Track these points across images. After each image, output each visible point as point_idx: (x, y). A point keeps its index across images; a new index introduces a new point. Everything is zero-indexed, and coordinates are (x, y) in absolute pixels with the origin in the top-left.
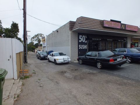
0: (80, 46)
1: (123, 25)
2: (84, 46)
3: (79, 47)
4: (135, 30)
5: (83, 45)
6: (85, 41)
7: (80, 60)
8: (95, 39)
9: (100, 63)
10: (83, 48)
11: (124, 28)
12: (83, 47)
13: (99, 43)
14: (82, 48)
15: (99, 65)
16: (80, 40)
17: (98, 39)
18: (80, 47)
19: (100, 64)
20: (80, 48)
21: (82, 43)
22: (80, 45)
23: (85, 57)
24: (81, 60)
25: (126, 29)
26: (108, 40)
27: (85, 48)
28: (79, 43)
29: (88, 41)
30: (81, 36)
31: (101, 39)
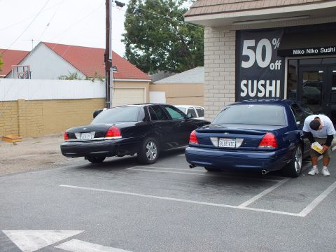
0: (246, 86)
2: (264, 86)
5: (262, 82)
6: (273, 61)
10: (260, 95)
12: (261, 88)
14: (252, 95)
16: (247, 58)
18: (243, 88)
20: (243, 95)
21: (257, 73)
22: (244, 82)
27: (270, 92)
28: (240, 74)
29: (288, 60)
30: (251, 43)
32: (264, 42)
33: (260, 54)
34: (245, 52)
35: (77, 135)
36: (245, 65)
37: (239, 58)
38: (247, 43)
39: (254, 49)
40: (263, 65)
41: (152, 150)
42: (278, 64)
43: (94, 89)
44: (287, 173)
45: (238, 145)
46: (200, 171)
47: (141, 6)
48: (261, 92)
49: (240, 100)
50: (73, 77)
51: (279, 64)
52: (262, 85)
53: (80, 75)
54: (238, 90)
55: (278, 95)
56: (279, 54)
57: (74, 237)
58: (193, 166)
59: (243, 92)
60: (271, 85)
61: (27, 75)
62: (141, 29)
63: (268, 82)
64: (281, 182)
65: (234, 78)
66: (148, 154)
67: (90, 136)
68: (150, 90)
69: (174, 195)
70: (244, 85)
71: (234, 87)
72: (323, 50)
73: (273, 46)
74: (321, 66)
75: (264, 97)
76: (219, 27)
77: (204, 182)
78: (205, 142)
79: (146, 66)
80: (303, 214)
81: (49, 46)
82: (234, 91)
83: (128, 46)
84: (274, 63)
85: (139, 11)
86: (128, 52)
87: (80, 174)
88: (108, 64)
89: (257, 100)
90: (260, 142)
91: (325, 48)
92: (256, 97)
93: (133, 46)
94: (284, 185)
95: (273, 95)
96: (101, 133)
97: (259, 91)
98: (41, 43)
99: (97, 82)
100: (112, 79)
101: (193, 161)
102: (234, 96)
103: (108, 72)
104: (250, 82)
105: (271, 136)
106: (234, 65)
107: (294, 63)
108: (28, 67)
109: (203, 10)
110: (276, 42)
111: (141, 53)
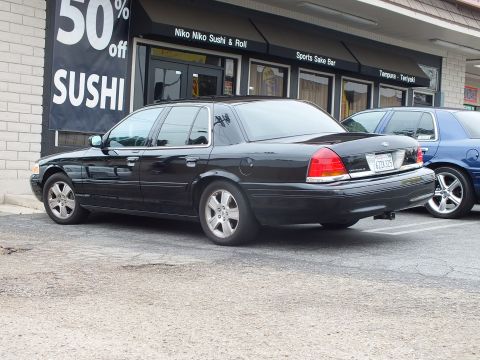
0: (65, 81)
2: (98, 86)
3: (49, 90)
5: (94, 78)
6: (115, 40)
7: (55, 188)
8: (197, 36)
9: (226, 196)
10: (91, 104)
12: (93, 91)
13: (229, 72)
14: (76, 102)
15: (221, 213)
16: (68, 25)
17: (220, 40)
18: (60, 86)
19: (232, 204)
20: (58, 100)
21: (84, 59)
22: (61, 73)
23: (99, 153)
24: (67, 189)
26: (300, 57)
27: (108, 99)
28: (55, 57)
29: (138, 44)
31: (243, 45)
34: (66, 10)
36: (65, 38)
39: (83, 8)
40: (99, 43)
48: (92, 98)
51: (125, 48)
52: (94, 84)
55: (120, 108)
59: (59, 94)
60: (109, 86)
63: (105, 79)
65: (41, 62)
70: (62, 79)
71: (41, 81)
72: (213, 39)
73: (116, 12)
75: (98, 109)
82: (41, 91)
84: (117, 44)
91: (216, 36)
95: (113, 107)
97: (88, 95)
102: (40, 100)
104: (73, 74)
106: (43, 34)
110: (121, 7)
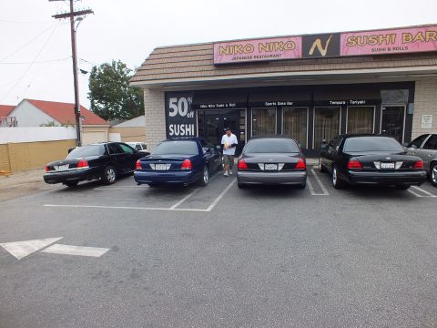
0: (173, 128)
1: (318, 43)
2: (184, 128)
4: (412, 49)
5: (183, 125)
6: (189, 112)
8: (211, 106)
10: (182, 134)
11: (324, 53)
12: (183, 130)
14: (177, 134)
16: (172, 110)
17: (222, 105)
18: (171, 130)
20: (171, 134)
21: (179, 120)
22: (171, 126)
25: (341, 54)
26: (268, 104)
27: (188, 132)
28: (169, 121)
29: (198, 111)
30: (174, 100)
31: (234, 105)
32: (183, 99)
33: (180, 108)
34: (171, 106)
35: (56, 167)
36: (171, 114)
37: (168, 110)
38: (173, 100)
39: (176, 104)
40: (182, 114)
41: (111, 175)
42: (192, 114)
43: (68, 133)
44: (200, 184)
45: (168, 168)
46: (145, 187)
47: (100, 73)
49: (169, 138)
50: (51, 125)
53: (56, 123)
54: (168, 131)
55: (193, 134)
56: (193, 107)
57: (56, 243)
58: (140, 184)
59: (171, 132)
60: (188, 127)
61: (15, 124)
62: (101, 89)
63: (186, 125)
64: (197, 190)
65: (165, 123)
66: (109, 178)
67: (66, 168)
68: (110, 132)
69: (128, 205)
71: (165, 129)
72: (218, 106)
73: (188, 102)
74: (217, 116)
75: (185, 136)
76: (154, 89)
77: (147, 194)
78: (146, 168)
79: (105, 116)
80: (209, 210)
81: (31, 102)
82: (165, 132)
83: (92, 101)
85: (99, 77)
86: (93, 106)
87: (59, 195)
88: (78, 115)
89: (180, 138)
90: (181, 165)
91: (219, 104)
92: (180, 135)
93: (96, 101)
94: (198, 192)
95: (190, 134)
96: (74, 165)
97: (181, 131)
98: (24, 100)
99: (70, 128)
100: (81, 126)
101: (140, 180)
102: (165, 135)
103: (78, 120)
104: (175, 125)
105: (188, 161)
106: (164, 115)
107: (202, 113)
108: (15, 118)
109: (143, 78)
110: (190, 100)
111: (102, 106)
